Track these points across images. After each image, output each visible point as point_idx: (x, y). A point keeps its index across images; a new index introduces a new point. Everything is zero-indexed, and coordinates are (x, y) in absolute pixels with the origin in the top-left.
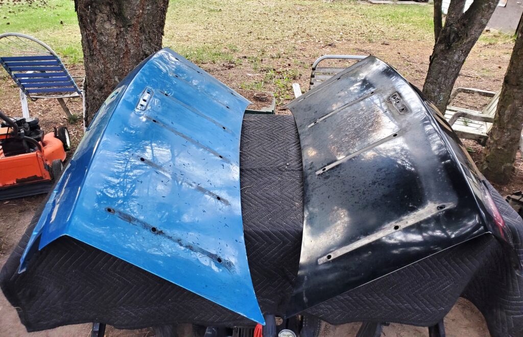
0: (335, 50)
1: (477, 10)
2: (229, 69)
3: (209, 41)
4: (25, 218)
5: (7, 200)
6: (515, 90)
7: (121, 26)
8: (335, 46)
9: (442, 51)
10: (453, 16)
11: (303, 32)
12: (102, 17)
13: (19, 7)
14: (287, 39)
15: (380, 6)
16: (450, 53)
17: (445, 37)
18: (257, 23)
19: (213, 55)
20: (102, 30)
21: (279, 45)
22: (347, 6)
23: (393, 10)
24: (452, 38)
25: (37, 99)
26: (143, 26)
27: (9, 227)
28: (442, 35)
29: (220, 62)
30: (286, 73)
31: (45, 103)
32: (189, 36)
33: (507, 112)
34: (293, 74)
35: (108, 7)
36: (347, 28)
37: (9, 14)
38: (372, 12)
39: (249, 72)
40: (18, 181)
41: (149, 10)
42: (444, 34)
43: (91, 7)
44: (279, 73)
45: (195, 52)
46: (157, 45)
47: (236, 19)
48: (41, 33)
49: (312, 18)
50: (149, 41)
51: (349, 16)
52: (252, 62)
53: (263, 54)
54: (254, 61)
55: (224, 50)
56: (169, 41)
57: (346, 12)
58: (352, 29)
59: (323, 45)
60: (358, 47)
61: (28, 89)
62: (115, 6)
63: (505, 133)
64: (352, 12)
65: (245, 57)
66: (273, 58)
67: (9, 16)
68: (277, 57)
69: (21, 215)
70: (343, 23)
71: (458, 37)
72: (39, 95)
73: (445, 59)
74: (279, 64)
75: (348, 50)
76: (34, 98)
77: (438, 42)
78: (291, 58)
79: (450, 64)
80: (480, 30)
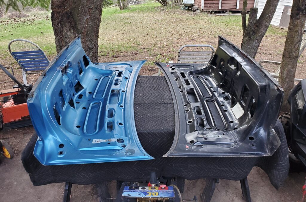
0: (195, 42)
1: (263, 18)
2: (136, 55)
3: (125, 40)
4: (26, 137)
5: (16, 128)
6: (288, 60)
7: (76, 33)
8: (195, 40)
9: (247, 40)
10: (251, 22)
11: (177, 33)
12: (66, 29)
13: (18, 25)
14: (168, 37)
15: (221, 17)
16: (251, 41)
17: (248, 33)
18: (151, 29)
19: (127, 48)
20: (66, 36)
21: (164, 41)
22: (202, 18)
23: (228, 19)
24: (251, 33)
25: (31, 74)
26: (88, 33)
27: (18, 142)
28: (246, 32)
29: (131, 51)
30: (167, 56)
31: (34, 77)
32: (114, 38)
33: (285, 72)
34: (171, 56)
35: (69, 24)
36: (202, 30)
37: (12, 29)
38: (217, 20)
39: (147, 56)
40: (22, 118)
41: (90, 24)
42: (247, 32)
43: (60, 24)
44: (164, 56)
45: (117, 46)
46: (95, 43)
47: (140, 27)
48: (31, 39)
49: (182, 25)
50: (91, 41)
51: (204, 23)
52: (149, 51)
53: (155, 46)
54: (149, 50)
55: (133, 45)
56: (102, 41)
57: (202, 21)
58: (205, 30)
59: (188, 40)
60: (208, 40)
61: (26, 69)
62: (73, 23)
63: (285, 83)
64: (205, 21)
65: (145, 48)
66: (160, 48)
67: (12, 30)
68: (162, 48)
69: (24, 135)
70: (200, 27)
71: (254, 33)
72: (32, 72)
73: (249, 45)
74: (164, 51)
75: (202, 42)
76: (29, 74)
77: (245, 36)
78: (170, 48)
79: (251, 47)
80: (266, 29)
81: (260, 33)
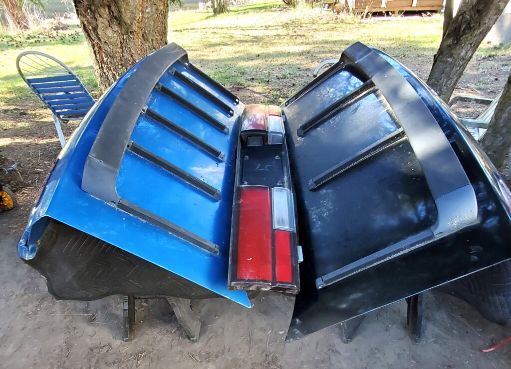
2: (238, 90)
3: (221, 65)
7: (123, 33)
9: (449, 46)
12: (102, 23)
16: (457, 48)
17: (455, 29)
18: (265, 46)
19: (224, 79)
20: (106, 39)
24: (462, 29)
25: (68, 121)
26: (145, 32)
28: (452, 28)
29: (230, 84)
35: (107, 10)
39: (256, 92)
41: (148, 13)
43: (90, 10)
53: (269, 75)
54: (261, 82)
55: (233, 74)
61: (58, 111)
62: (113, 8)
65: (253, 79)
66: (278, 79)
68: (282, 78)
72: (68, 117)
73: (451, 56)
76: (65, 120)
77: (446, 36)
79: (455, 62)
80: (495, 17)
81: (482, 29)
